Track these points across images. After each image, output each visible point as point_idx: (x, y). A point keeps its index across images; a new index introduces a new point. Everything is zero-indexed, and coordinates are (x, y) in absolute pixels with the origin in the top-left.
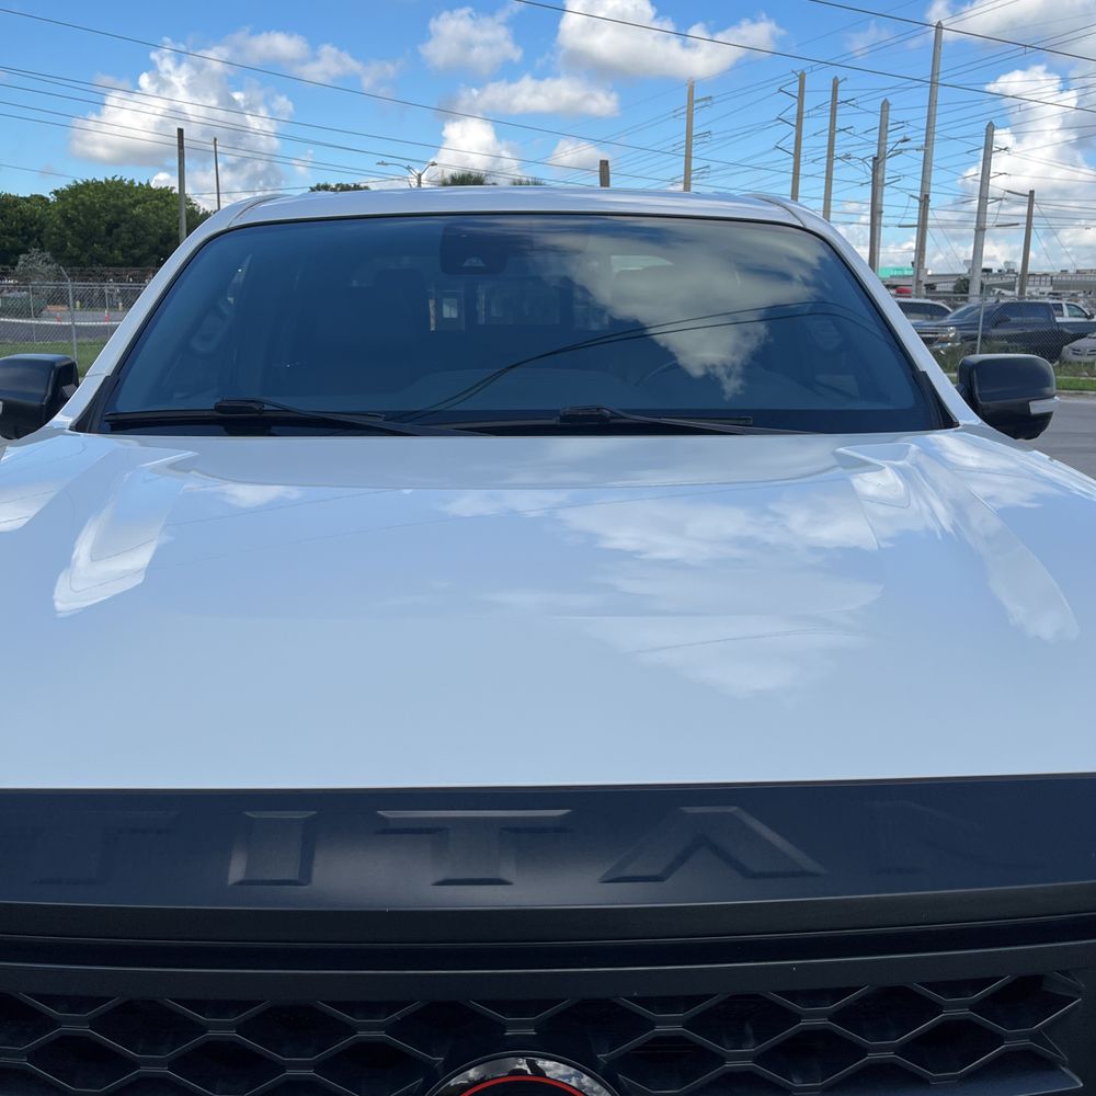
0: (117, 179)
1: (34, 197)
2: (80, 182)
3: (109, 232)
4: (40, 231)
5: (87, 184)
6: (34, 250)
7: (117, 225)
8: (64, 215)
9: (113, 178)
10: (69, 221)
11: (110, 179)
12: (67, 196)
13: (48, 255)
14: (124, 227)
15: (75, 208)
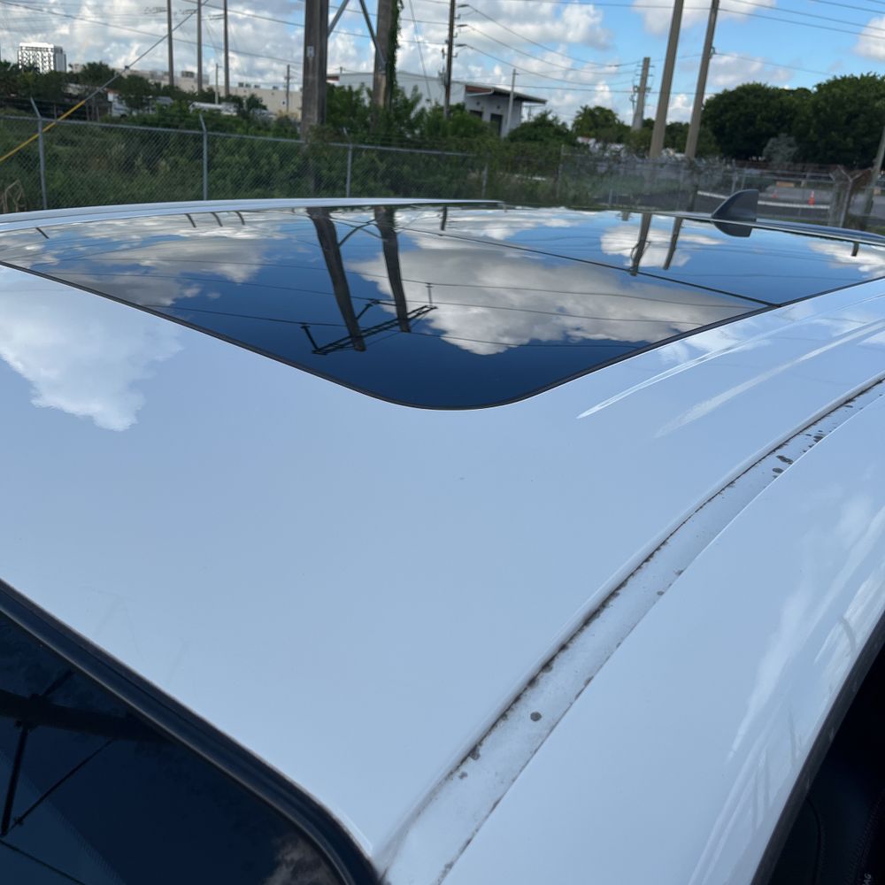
0: (871, 75)
1: (799, 89)
2: (839, 78)
3: (848, 122)
4: (792, 119)
5: (844, 79)
6: (782, 135)
7: (856, 116)
8: (815, 105)
9: (868, 74)
10: (817, 111)
11: (865, 74)
12: (826, 89)
13: (792, 139)
14: (862, 117)
15: (826, 100)
